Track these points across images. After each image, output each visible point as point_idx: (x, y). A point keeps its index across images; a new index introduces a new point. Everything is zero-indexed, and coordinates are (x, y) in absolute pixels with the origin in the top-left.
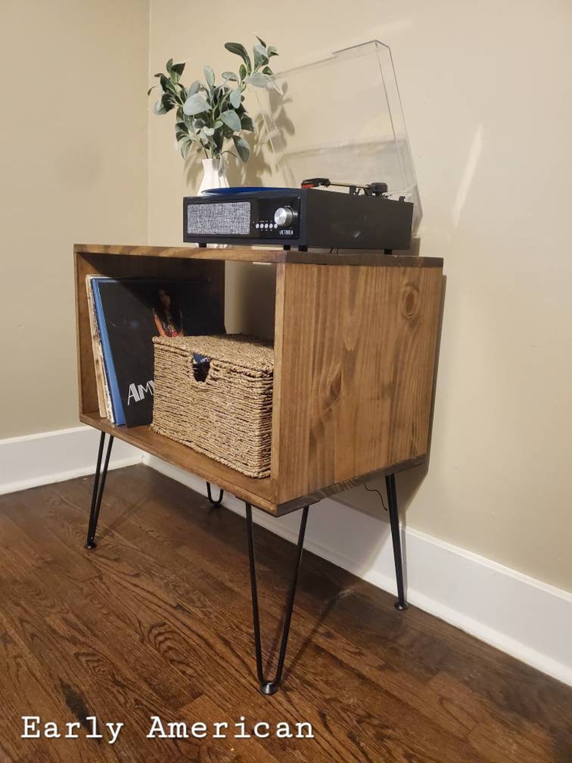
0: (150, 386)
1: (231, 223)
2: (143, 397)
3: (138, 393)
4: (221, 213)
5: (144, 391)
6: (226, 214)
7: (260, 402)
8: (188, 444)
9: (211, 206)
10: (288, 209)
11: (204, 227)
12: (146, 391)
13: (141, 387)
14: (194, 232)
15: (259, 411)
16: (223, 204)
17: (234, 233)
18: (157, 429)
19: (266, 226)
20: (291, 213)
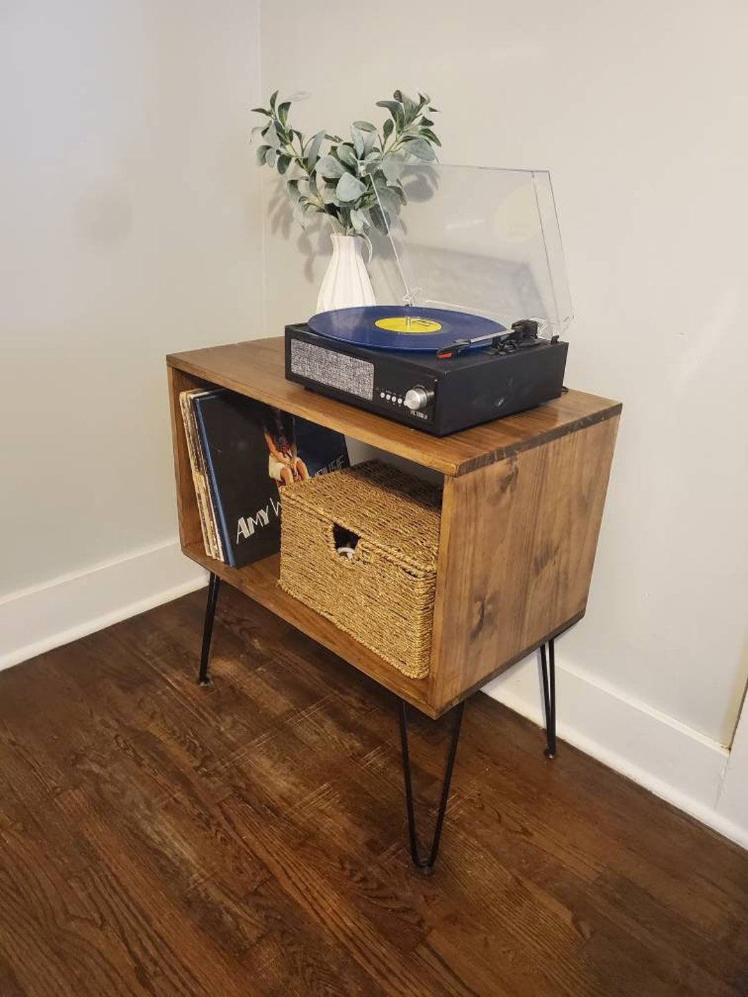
0: (260, 516)
1: (349, 380)
2: (253, 531)
3: (247, 525)
4: (336, 364)
5: (254, 525)
6: (342, 367)
7: (422, 602)
8: (329, 617)
9: (323, 351)
10: (421, 390)
11: (313, 372)
12: (256, 523)
13: (250, 520)
14: (300, 373)
15: (421, 612)
16: (339, 354)
17: (352, 392)
18: (286, 589)
19: (394, 399)
20: (425, 395)
